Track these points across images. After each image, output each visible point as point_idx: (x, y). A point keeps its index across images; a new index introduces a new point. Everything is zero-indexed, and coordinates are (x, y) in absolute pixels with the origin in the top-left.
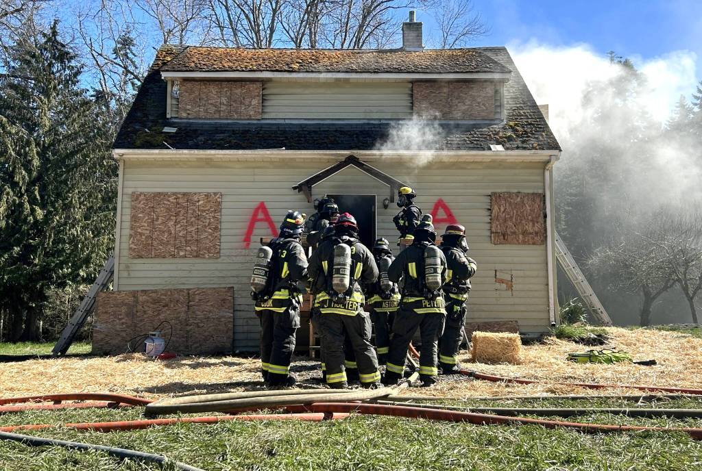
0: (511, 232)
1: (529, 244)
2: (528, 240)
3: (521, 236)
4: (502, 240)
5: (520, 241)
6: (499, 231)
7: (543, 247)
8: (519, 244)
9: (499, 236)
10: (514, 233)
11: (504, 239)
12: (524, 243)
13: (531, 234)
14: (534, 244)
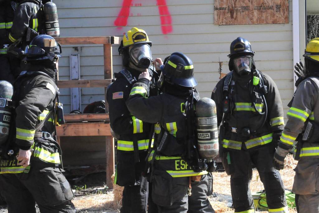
0: (243, 7)
1: (267, 23)
2: (267, 17)
3: (256, 13)
4: (230, 19)
5: (255, 20)
6: (224, 6)
7: (287, 26)
8: (253, 23)
9: (224, 13)
10: (246, 8)
11: (232, 17)
12: (260, 21)
13: (271, 8)
14: (274, 22)
